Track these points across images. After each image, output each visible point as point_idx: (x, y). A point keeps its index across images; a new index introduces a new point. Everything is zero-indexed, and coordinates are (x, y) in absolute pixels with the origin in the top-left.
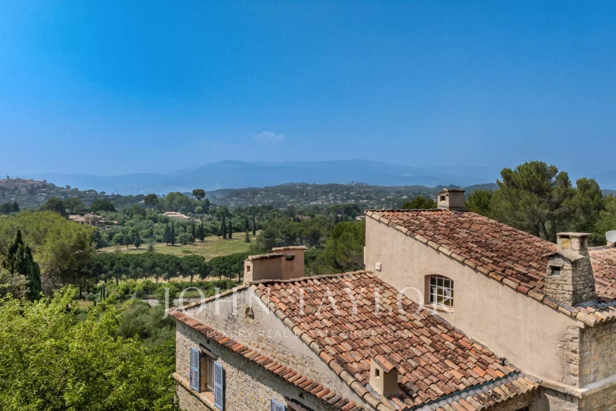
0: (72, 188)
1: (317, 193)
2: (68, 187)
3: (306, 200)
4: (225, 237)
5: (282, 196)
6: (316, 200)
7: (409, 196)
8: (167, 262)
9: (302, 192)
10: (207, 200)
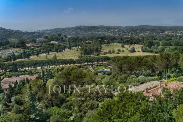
0: (11, 29)
1: (89, 29)
2: (10, 29)
3: (86, 32)
4: (71, 49)
5: (78, 31)
6: (89, 32)
7: (118, 30)
8: (65, 61)
9: (84, 29)
10: (62, 37)
